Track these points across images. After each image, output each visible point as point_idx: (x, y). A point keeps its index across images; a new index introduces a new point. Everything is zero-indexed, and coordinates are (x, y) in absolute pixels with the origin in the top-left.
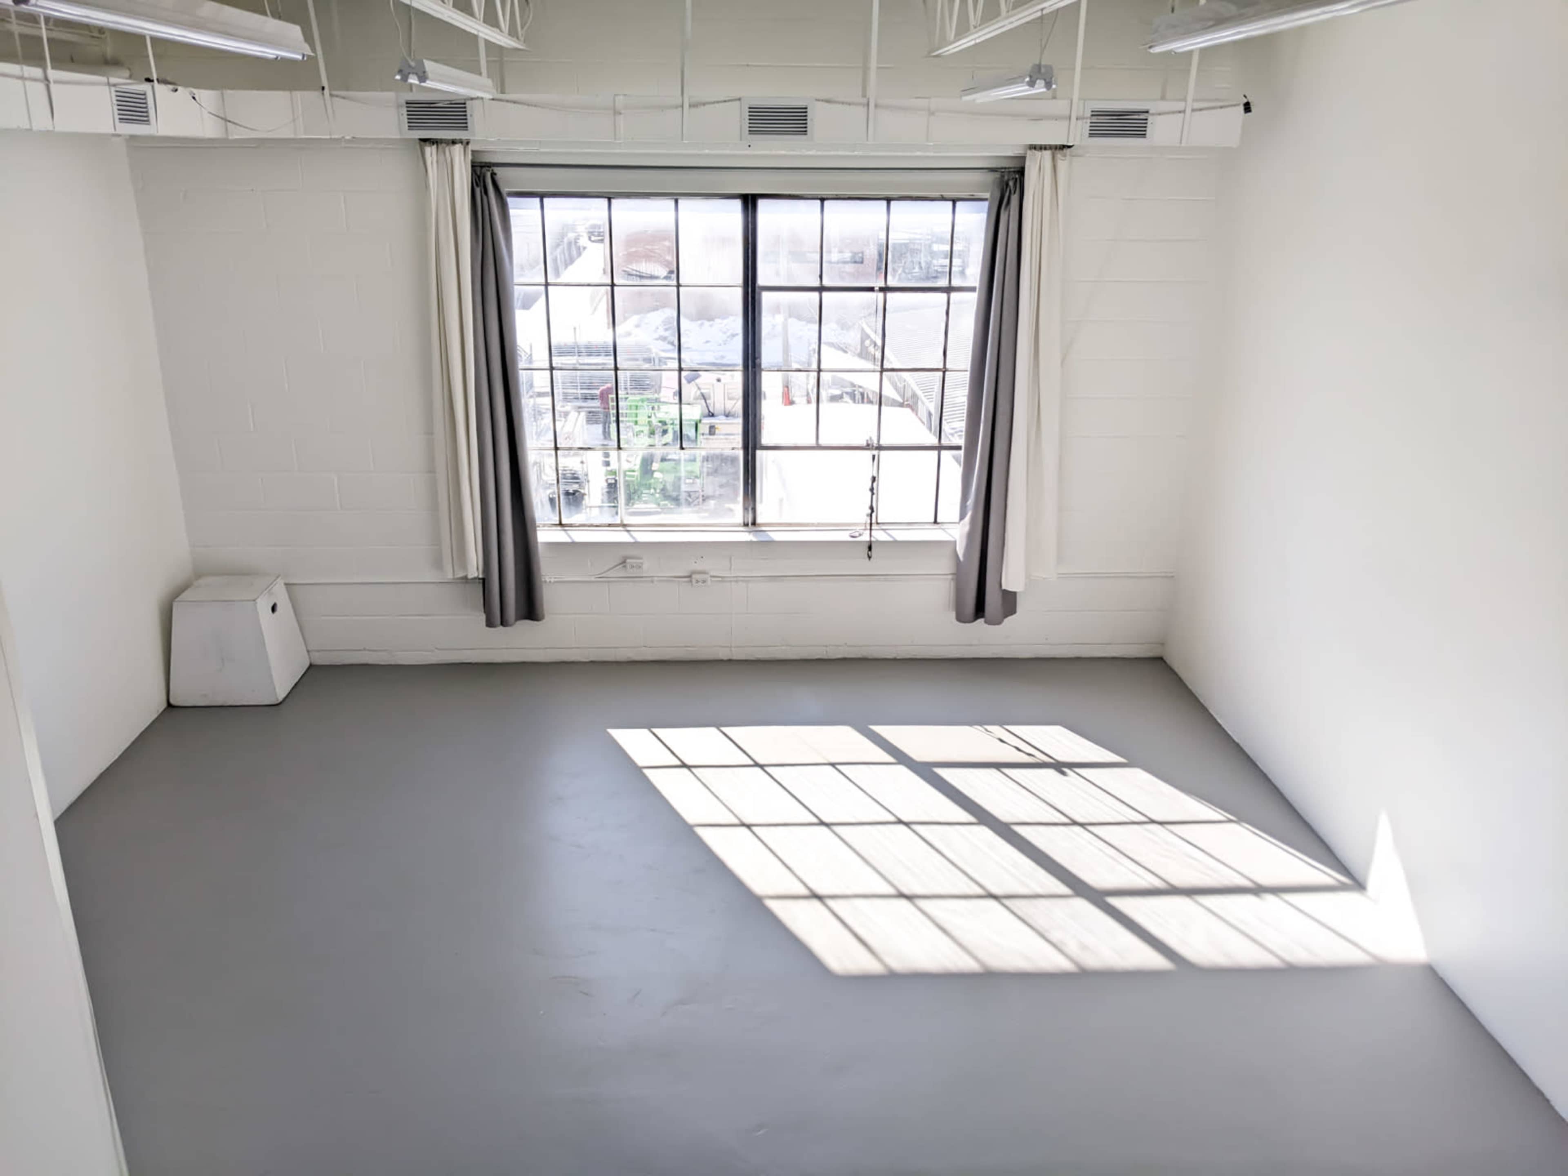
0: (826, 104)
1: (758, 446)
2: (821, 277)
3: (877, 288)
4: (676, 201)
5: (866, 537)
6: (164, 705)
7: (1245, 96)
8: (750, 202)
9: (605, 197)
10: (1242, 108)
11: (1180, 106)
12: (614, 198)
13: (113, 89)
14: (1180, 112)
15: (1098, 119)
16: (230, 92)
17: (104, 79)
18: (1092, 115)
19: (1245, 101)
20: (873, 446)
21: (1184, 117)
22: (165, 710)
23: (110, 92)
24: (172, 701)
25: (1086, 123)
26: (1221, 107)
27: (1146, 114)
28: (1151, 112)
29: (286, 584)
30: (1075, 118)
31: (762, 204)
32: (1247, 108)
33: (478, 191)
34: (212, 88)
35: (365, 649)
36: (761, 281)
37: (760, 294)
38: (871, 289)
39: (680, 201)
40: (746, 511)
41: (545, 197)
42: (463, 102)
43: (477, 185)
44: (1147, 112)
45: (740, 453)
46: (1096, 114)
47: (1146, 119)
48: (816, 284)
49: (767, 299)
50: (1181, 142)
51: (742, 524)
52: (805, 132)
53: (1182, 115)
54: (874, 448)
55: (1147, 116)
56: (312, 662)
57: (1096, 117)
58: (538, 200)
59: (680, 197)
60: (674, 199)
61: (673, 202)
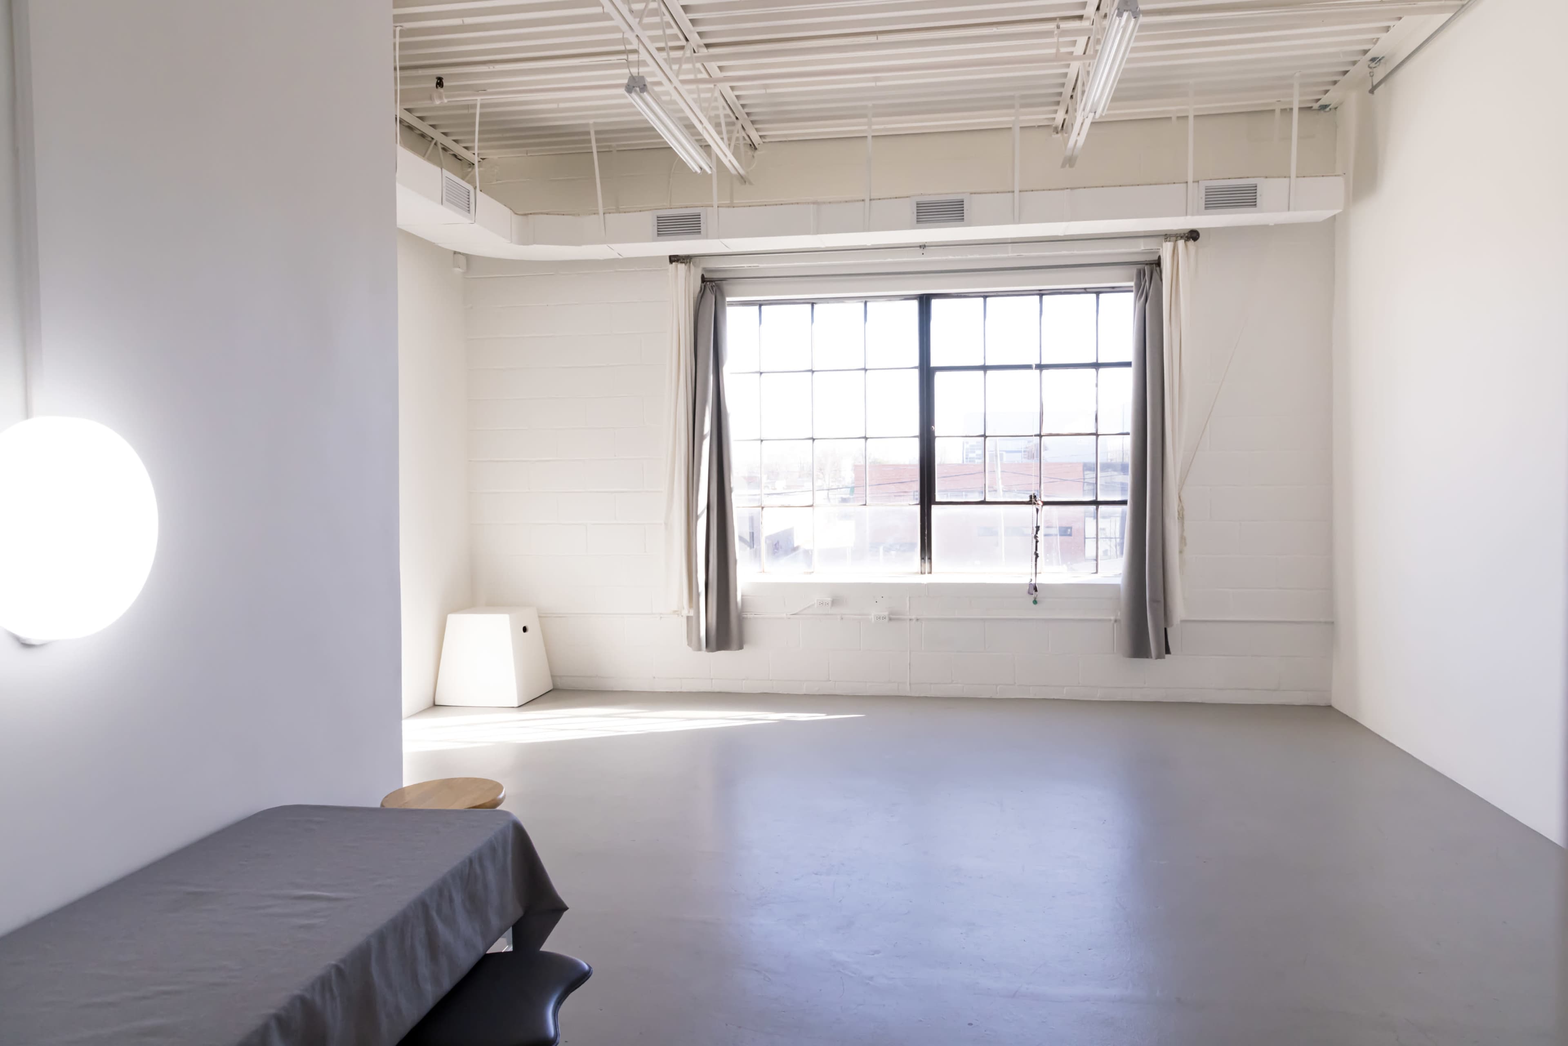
0: (978, 195)
1: (932, 502)
2: (985, 356)
3: (1031, 366)
4: (866, 303)
6: (431, 704)
8: (925, 302)
10: (1342, 178)
12: (816, 303)
15: (1212, 195)
18: (1207, 192)
20: (1036, 501)
22: (431, 707)
24: (437, 701)
27: (1257, 188)
28: (1259, 186)
31: (935, 303)
36: (935, 363)
37: (933, 374)
38: (1026, 367)
39: (868, 304)
40: (923, 561)
41: (763, 304)
42: (698, 213)
45: (918, 510)
46: (1210, 190)
47: (1257, 192)
48: (981, 363)
49: (940, 377)
52: (962, 219)
54: (1037, 503)
55: (1257, 190)
56: (556, 686)
57: (1210, 193)
58: (757, 308)
59: (867, 300)
60: (862, 302)
61: (863, 305)
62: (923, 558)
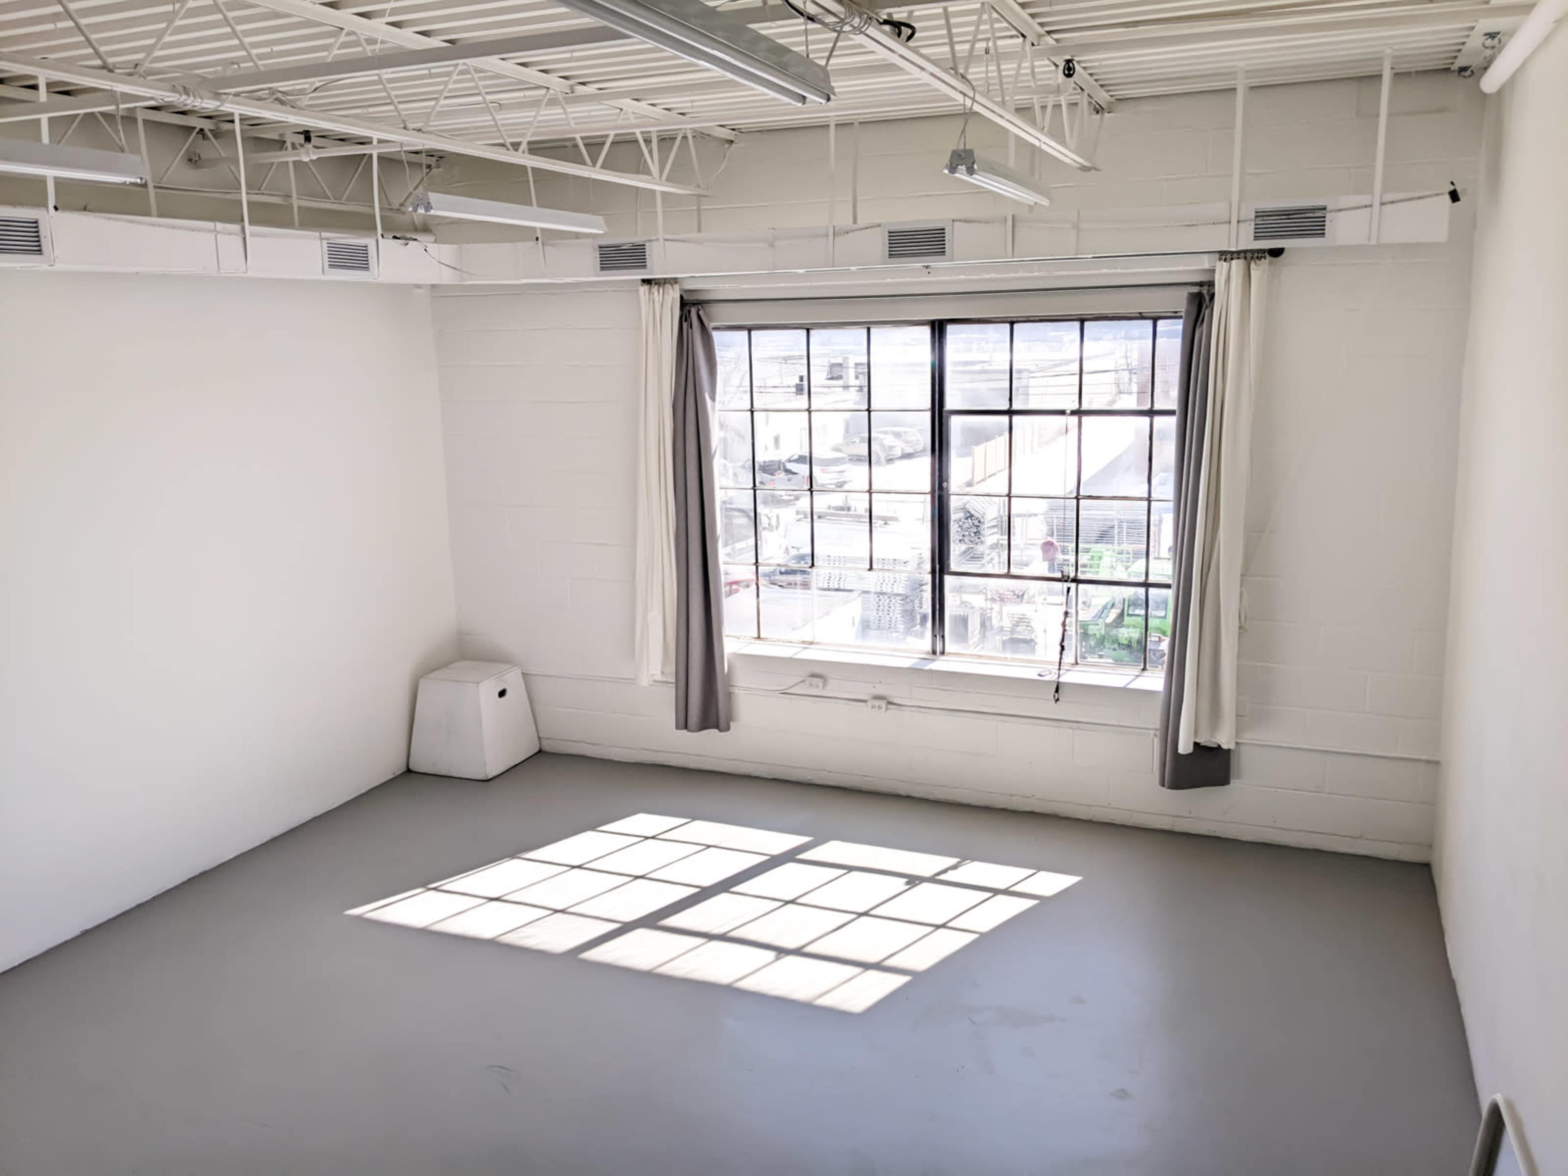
0: (964, 224)
1: (946, 571)
2: (1011, 399)
3: (1068, 412)
4: (869, 330)
5: (1053, 677)
6: (404, 769)
7: (1452, 183)
8: (938, 328)
9: (802, 328)
10: (1447, 198)
11: (1365, 199)
12: (811, 329)
13: (325, 242)
14: (1366, 206)
15: (1263, 220)
16: (466, 245)
17: (318, 234)
18: (1256, 217)
19: (1452, 188)
20: (1069, 577)
21: (1371, 213)
22: (403, 773)
23: (322, 247)
24: (411, 767)
25: (1250, 225)
26: (1420, 198)
27: (1324, 212)
28: (1328, 208)
29: (523, 674)
30: (1236, 222)
31: (950, 329)
32: (1454, 196)
33: (685, 325)
34: (453, 243)
35: (583, 741)
36: (949, 405)
37: (948, 418)
38: (1062, 412)
39: (872, 330)
40: (935, 638)
41: (752, 330)
42: (642, 243)
43: (686, 320)
44: (1325, 209)
45: (928, 578)
46: (1260, 214)
47: (1324, 217)
48: (1005, 407)
49: (955, 422)
50: (1369, 239)
51: (931, 652)
52: (943, 253)
53: (1369, 209)
54: (1070, 580)
55: (1325, 214)
56: (543, 749)
57: (1261, 219)
58: (746, 333)
59: (869, 326)
60: (864, 328)
61: (865, 331)
62: (934, 636)
